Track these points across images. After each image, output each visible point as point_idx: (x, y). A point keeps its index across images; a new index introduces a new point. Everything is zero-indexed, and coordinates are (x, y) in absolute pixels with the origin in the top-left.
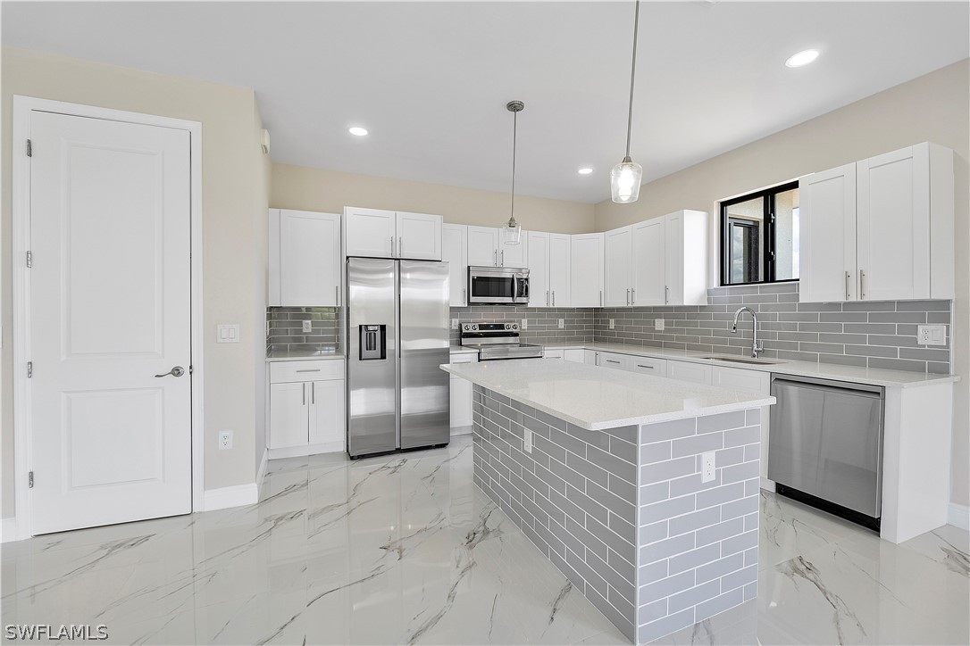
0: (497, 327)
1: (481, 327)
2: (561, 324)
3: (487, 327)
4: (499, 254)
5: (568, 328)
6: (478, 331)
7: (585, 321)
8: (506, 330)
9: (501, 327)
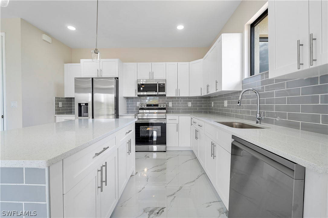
0: (155, 105)
1: (147, 105)
2: (190, 104)
3: (150, 105)
4: (152, 74)
5: (194, 106)
6: (146, 107)
7: (203, 103)
8: (159, 107)
9: (157, 105)
